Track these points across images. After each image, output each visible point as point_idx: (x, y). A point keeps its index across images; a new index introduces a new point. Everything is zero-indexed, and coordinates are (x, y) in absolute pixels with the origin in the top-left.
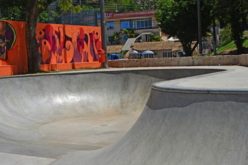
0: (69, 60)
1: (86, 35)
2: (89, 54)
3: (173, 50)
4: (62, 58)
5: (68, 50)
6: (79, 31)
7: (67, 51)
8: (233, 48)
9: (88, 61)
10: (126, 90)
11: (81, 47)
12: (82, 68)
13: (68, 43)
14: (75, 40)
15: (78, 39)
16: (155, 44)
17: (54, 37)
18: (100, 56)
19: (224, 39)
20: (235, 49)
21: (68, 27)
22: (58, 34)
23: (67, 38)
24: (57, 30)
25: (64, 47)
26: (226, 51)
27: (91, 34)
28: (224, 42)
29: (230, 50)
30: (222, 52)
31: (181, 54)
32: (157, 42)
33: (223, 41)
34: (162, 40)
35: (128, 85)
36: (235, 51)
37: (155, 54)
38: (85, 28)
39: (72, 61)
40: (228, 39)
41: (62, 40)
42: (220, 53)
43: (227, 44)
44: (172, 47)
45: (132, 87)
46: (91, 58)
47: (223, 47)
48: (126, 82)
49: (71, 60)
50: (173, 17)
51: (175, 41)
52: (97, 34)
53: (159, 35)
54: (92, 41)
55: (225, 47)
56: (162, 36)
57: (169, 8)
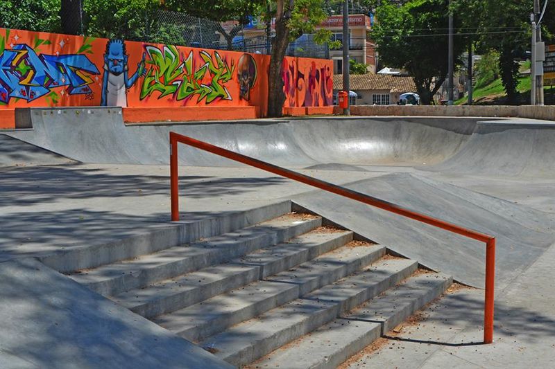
0: (301, 103)
1: (318, 71)
2: (320, 96)
3: (392, 91)
4: (294, 100)
5: (300, 90)
6: (311, 65)
7: (299, 92)
8: (499, 92)
9: (318, 106)
10: (398, 138)
11: (312, 87)
12: (315, 114)
13: (301, 80)
14: (306, 77)
15: (310, 76)
16: (358, 79)
17: (288, 74)
18: (342, 100)
19: (482, 75)
20: (504, 94)
21: (301, 60)
22: (292, 69)
23: (300, 75)
24: (291, 64)
25: (297, 86)
26: (488, 97)
27: (322, 70)
28: (483, 80)
29: (495, 96)
30: (481, 99)
31: (412, 99)
32: (361, 76)
33: (481, 78)
34: (367, 72)
35: (399, 133)
36: (502, 97)
37: (359, 97)
38: (317, 61)
39: (304, 105)
40: (490, 77)
41: (295, 77)
42: (478, 101)
43: (488, 85)
44: (389, 86)
45: (404, 135)
46: (321, 102)
47: (481, 90)
48: (398, 131)
49: (302, 103)
50: (404, 38)
51: (394, 75)
52: (328, 69)
53: (362, 62)
54: (323, 80)
55: (484, 89)
56: (367, 65)
57: (398, 22)
